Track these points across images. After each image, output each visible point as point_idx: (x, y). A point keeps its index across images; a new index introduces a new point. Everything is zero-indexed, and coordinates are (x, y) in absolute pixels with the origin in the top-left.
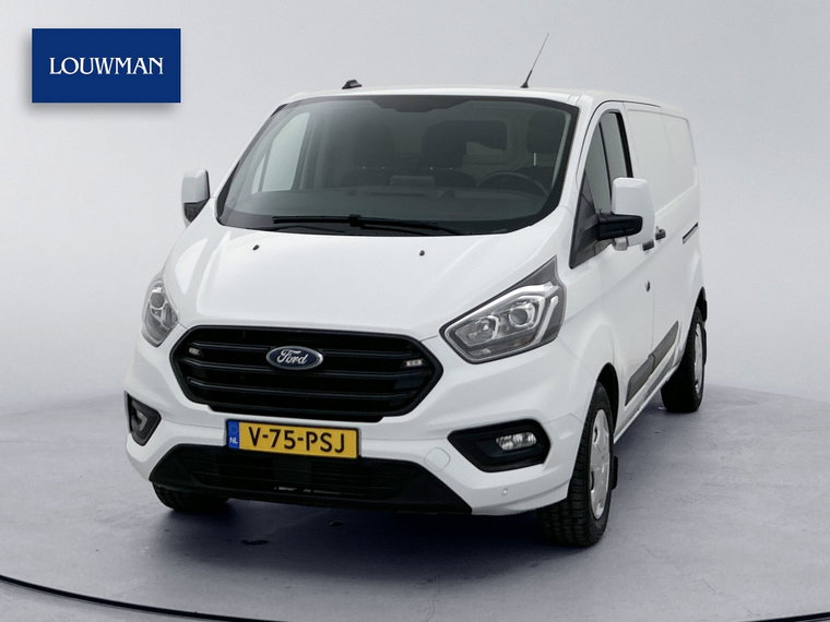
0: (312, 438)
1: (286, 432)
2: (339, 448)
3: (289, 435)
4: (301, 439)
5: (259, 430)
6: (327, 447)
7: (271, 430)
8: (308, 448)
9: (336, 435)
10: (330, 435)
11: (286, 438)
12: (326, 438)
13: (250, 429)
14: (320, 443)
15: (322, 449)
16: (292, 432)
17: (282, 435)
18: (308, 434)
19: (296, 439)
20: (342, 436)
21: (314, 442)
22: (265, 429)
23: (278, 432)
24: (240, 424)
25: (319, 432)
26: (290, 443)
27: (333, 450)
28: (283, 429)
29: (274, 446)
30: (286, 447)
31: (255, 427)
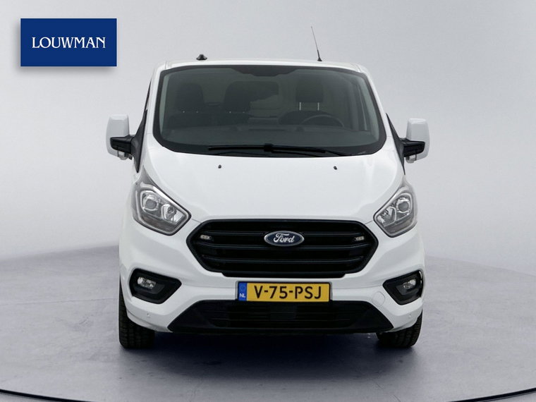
0: (299, 290)
1: (281, 288)
2: (317, 296)
3: (283, 290)
4: (291, 292)
5: (262, 287)
6: (309, 295)
7: (271, 287)
8: (296, 297)
9: (316, 287)
10: (311, 288)
11: (281, 292)
12: (309, 290)
13: (256, 287)
14: (304, 293)
15: (306, 297)
16: (285, 287)
17: (278, 290)
18: (296, 288)
19: (288, 292)
20: (320, 288)
21: (300, 293)
22: (266, 287)
23: (275, 288)
24: (248, 284)
25: (304, 286)
26: (283, 295)
27: (313, 297)
28: (279, 286)
29: (272, 297)
30: (281, 297)
31: (259, 286)
